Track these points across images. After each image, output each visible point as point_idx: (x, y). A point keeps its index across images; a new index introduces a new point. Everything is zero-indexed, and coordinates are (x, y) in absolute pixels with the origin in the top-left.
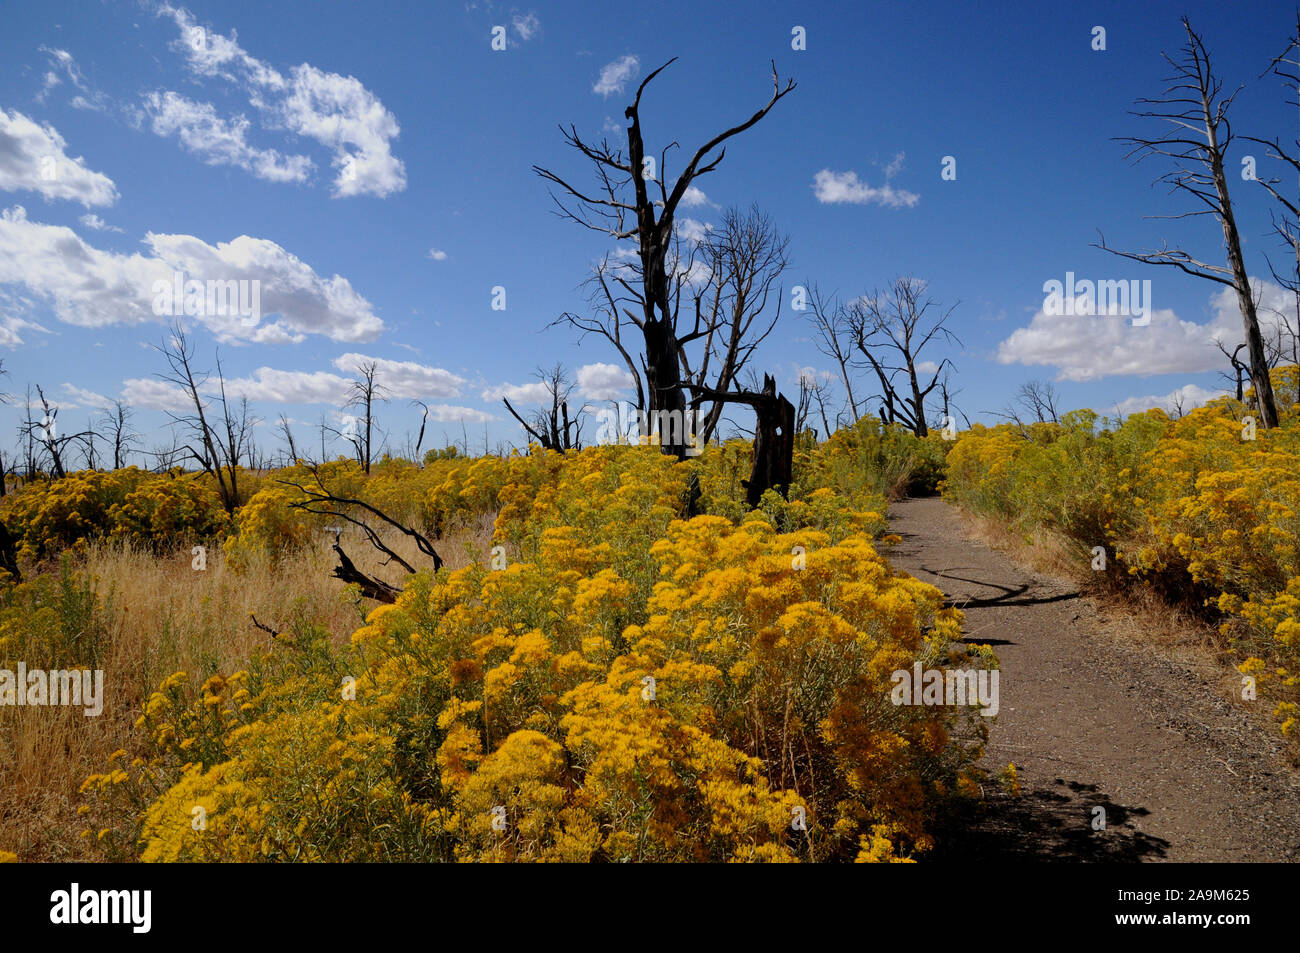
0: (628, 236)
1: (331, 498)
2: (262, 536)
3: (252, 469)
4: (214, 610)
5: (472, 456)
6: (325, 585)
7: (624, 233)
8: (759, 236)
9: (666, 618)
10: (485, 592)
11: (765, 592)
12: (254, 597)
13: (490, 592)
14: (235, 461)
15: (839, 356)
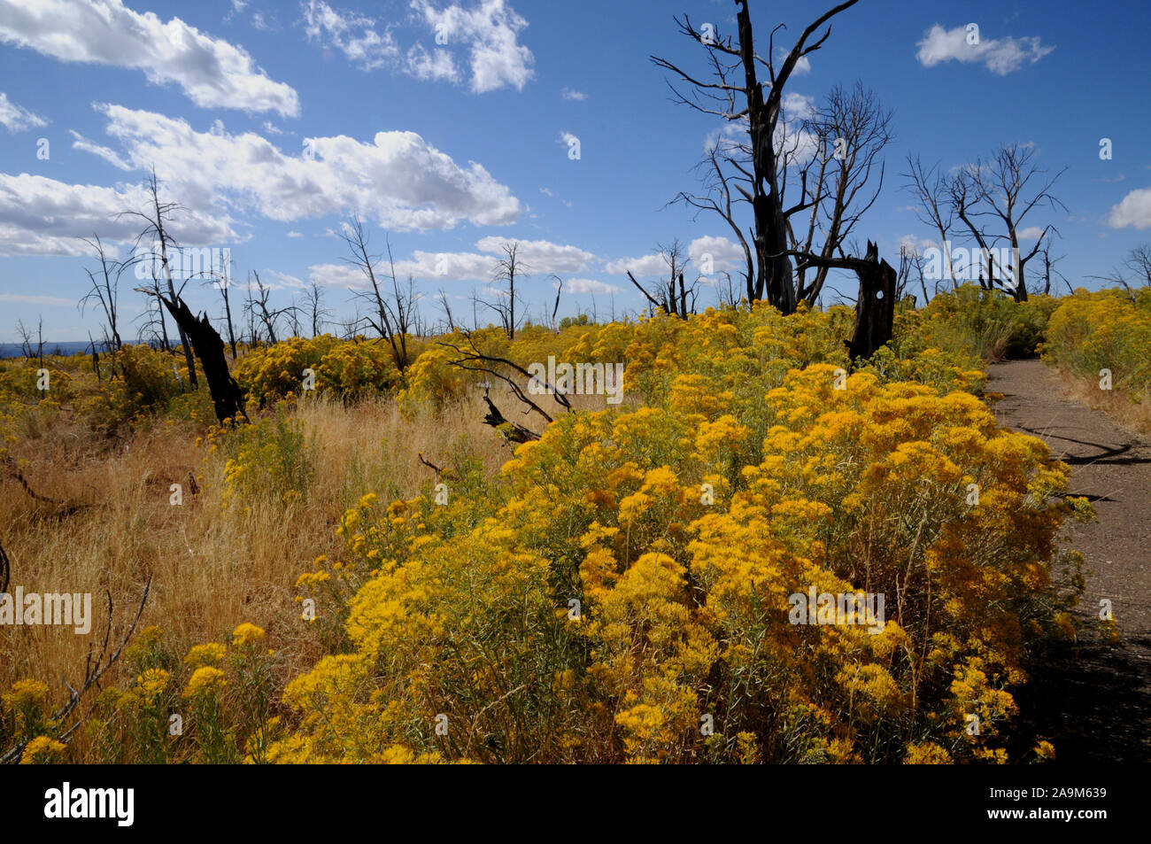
0: (739, 117)
1: (481, 357)
2: (427, 389)
3: (419, 336)
4: (390, 450)
5: (601, 324)
6: (479, 430)
7: (735, 114)
8: (863, 112)
9: (780, 458)
10: (616, 431)
11: (878, 429)
12: (422, 441)
13: (621, 432)
14: (404, 330)
15: (940, 226)
